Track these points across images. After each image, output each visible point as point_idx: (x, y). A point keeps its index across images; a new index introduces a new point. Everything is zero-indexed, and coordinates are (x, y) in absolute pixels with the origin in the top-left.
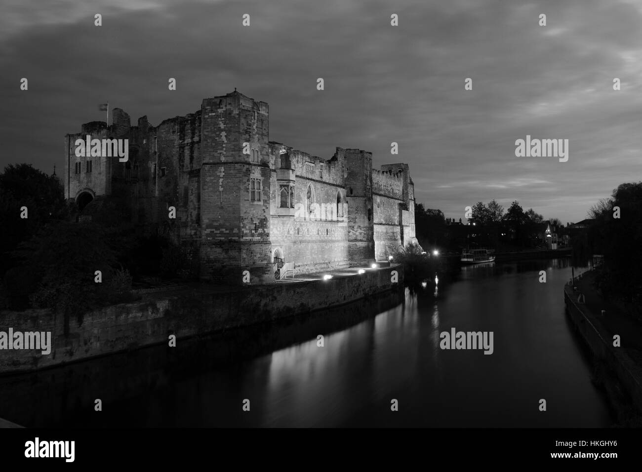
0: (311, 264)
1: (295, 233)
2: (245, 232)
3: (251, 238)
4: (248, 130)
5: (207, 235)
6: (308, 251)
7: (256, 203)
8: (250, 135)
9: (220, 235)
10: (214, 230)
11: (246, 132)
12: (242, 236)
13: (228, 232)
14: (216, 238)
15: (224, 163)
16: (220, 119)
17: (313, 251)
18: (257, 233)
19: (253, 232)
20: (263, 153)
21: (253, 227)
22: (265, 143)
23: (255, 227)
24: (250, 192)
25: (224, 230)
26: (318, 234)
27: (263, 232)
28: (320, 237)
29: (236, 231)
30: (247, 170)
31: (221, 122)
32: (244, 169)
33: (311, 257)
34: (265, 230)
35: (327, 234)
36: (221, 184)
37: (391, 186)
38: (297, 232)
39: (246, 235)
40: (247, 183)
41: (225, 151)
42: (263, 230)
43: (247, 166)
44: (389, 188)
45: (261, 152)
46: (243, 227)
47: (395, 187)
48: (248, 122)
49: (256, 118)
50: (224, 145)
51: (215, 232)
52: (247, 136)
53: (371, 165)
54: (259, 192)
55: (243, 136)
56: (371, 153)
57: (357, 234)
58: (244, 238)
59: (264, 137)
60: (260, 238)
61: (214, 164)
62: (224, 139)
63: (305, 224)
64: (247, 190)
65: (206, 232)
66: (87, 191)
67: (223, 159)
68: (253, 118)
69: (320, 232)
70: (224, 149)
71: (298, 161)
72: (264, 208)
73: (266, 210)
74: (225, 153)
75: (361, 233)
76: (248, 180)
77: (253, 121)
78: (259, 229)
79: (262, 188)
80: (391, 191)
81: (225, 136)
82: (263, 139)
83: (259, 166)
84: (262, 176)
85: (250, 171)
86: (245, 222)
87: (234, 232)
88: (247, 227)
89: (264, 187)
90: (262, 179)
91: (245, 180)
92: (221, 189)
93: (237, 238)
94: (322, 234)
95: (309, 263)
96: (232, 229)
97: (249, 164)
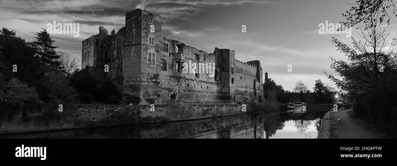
0: (196, 102)
1: (186, 86)
2: (144, 80)
3: (147, 83)
4: (148, 28)
5: (126, 82)
6: (194, 96)
7: (151, 66)
8: (148, 30)
9: (132, 82)
10: (129, 79)
11: (146, 28)
12: (142, 82)
13: (135, 80)
14: (130, 83)
15: (134, 45)
16: (133, 22)
17: (198, 96)
18: (152, 81)
19: (149, 80)
20: (156, 40)
21: (149, 78)
22: (159, 36)
23: (151, 78)
24: (148, 60)
25: (133, 79)
26: (201, 88)
27: (156, 81)
28: (203, 90)
29: (138, 79)
30: (145, 48)
31: (133, 24)
32: (144, 48)
33: (196, 99)
34: (157, 80)
35: (207, 88)
36: (132, 55)
37: (249, 70)
38: (187, 85)
39: (144, 82)
40: (146, 55)
41: (135, 39)
42: (156, 80)
43: (146, 46)
44: (248, 71)
45: (155, 40)
46: (142, 77)
47: (251, 71)
48: (147, 23)
49: (153, 22)
50: (134, 36)
51: (129, 80)
52: (146, 31)
53: (234, 57)
54: (154, 60)
55: (144, 30)
56: (234, 51)
57: (226, 90)
58: (143, 83)
59: (157, 32)
60: (154, 84)
61: (129, 45)
62: (134, 32)
63: (193, 82)
64: (146, 58)
65: (125, 80)
66: (88, 65)
67: (134, 43)
68: (150, 21)
69: (202, 87)
70: (134, 37)
71: (188, 51)
72: (157, 69)
73: (158, 70)
74: (134, 39)
75: (227, 90)
76: (146, 53)
77: (150, 23)
78: (153, 79)
79: (155, 58)
80: (249, 72)
81: (135, 31)
82: (157, 33)
83: (154, 47)
84: (156, 52)
85: (147, 49)
86: (144, 75)
87: (138, 80)
88: (145, 78)
89: (157, 58)
90: (156, 54)
91: (144, 53)
92: (132, 58)
93: (139, 83)
94: (204, 88)
95: (195, 101)
96: (137, 79)
97: (147, 45)
